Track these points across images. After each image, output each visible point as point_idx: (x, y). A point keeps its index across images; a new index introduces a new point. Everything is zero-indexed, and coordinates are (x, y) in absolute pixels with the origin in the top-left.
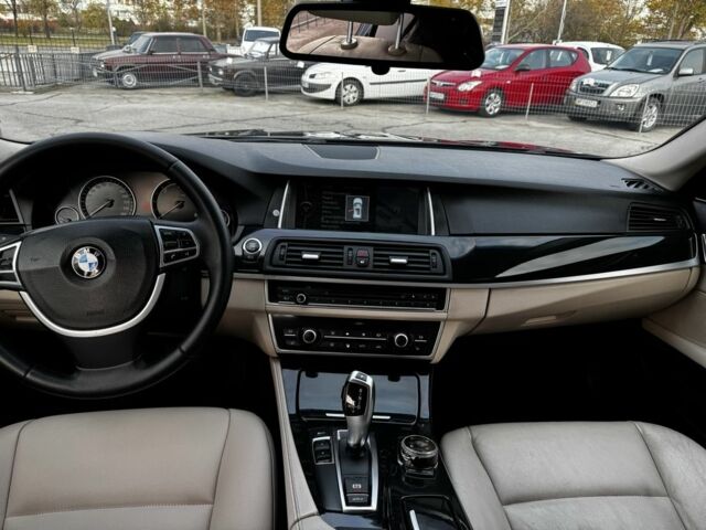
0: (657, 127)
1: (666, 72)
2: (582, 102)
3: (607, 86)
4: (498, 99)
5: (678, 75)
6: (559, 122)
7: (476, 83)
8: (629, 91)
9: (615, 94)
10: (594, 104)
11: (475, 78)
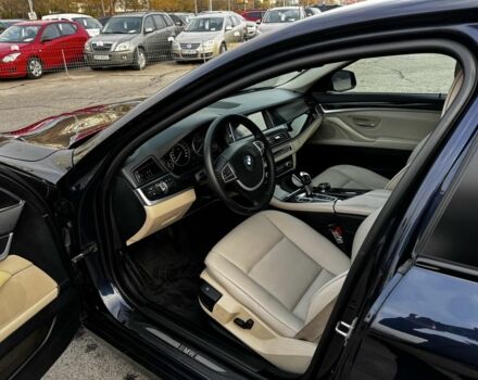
0: (146, 65)
1: (139, 33)
2: (99, 57)
3: (111, 45)
4: (38, 64)
5: (145, 33)
6: (86, 73)
7: (17, 55)
8: (124, 46)
9: (117, 49)
10: (107, 58)
11: (15, 51)
